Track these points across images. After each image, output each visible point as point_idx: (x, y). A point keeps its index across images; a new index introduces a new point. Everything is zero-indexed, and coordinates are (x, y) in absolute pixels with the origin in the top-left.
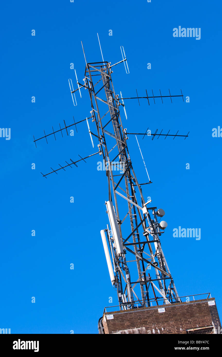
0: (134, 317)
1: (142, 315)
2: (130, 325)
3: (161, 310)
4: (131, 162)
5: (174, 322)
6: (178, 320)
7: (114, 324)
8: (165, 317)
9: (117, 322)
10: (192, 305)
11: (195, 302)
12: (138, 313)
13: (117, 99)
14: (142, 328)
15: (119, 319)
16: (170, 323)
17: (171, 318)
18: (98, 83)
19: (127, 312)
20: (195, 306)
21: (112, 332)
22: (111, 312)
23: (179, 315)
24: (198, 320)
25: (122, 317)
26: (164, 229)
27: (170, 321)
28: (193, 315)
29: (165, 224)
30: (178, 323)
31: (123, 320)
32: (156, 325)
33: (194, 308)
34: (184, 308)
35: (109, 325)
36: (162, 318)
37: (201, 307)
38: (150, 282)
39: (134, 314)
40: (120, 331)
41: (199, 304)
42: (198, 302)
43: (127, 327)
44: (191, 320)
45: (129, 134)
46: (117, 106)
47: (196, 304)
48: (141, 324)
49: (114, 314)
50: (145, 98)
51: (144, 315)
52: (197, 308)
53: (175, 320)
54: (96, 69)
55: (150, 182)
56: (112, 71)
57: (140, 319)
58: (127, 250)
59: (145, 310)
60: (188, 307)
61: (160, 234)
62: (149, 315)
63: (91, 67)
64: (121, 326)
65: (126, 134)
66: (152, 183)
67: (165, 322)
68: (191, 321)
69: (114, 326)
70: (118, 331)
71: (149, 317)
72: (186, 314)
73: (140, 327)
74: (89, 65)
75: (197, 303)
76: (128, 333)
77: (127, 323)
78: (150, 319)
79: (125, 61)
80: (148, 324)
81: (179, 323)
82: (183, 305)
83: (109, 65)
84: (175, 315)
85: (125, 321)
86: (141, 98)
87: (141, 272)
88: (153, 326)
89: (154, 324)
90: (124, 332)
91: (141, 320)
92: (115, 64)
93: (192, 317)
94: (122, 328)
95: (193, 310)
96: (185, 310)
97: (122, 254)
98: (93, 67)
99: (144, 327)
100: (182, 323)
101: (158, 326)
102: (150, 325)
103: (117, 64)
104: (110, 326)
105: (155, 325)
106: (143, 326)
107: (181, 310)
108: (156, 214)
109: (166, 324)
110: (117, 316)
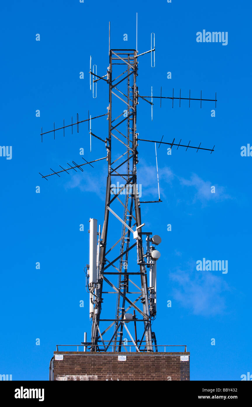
0: (88, 361)
1: (97, 360)
2: (81, 371)
3: (122, 358)
4: (136, 175)
5: (134, 375)
6: (140, 373)
7: (62, 367)
8: (124, 367)
9: (66, 365)
10: (161, 357)
11: (164, 354)
12: (93, 357)
13: (136, 97)
14: (94, 376)
15: (69, 362)
16: (129, 375)
17: (131, 369)
18: (123, 73)
19: (81, 354)
20: (164, 359)
21: (58, 375)
22: (62, 352)
23: (142, 367)
24: (163, 377)
25: (73, 359)
26: (155, 260)
27: (129, 373)
28: (158, 369)
29: (157, 254)
30: (138, 377)
31: (73, 363)
32: (112, 375)
33: (162, 361)
34: (150, 359)
35: (55, 366)
36: (120, 367)
37: (170, 362)
38: (122, 322)
39: (88, 358)
40: (67, 376)
41: (169, 357)
42: (169, 355)
43: (77, 373)
44: (155, 375)
45: (140, 140)
46: (134, 105)
47: (165, 357)
48: (93, 371)
49: (64, 355)
50: (170, 99)
51: (100, 361)
52: (166, 362)
53: (135, 373)
54: (119, 57)
55: (160, 200)
56: (138, 62)
57: (94, 365)
58: (104, 280)
59: (103, 355)
60: (154, 359)
61: (148, 266)
62: (105, 362)
63: (114, 54)
64: (69, 370)
65: (137, 140)
66: (162, 201)
67: (123, 373)
68: (155, 377)
69: (61, 368)
70: (64, 375)
71: (105, 364)
72: (150, 367)
73: (91, 375)
74: (112, 52)
75: (167, 355)
76: (75, 380)
77: (77, 368)
78: (105, 367)
79: (152, 51)
80: (102, 373)
81: (140, 377)
82: (150, 355)
83: (136, 54)
84: (137, 366)
85: (75, 364)
86: (165, 98)
87: (119, 308)
88: (108, 376)
89: (109, 373)
90: (72, 378)
91: (96, 366)
92: (141, 54)
93: (157, 371)
94: (70, 372)
95: (160, 363)
96: (151, 361)
97: (94, 284)
98: (116, 55)
99: (97, 375)
100: (143, 377)
101: (114, 377)
102: (104, 373)
103: (144, 54)
104: (57, 368)
105: (110, 375)
106: (95, 374)
107: (146, 362)
108: (150, 240)
109: (124, 376)
110: (67, 358)
